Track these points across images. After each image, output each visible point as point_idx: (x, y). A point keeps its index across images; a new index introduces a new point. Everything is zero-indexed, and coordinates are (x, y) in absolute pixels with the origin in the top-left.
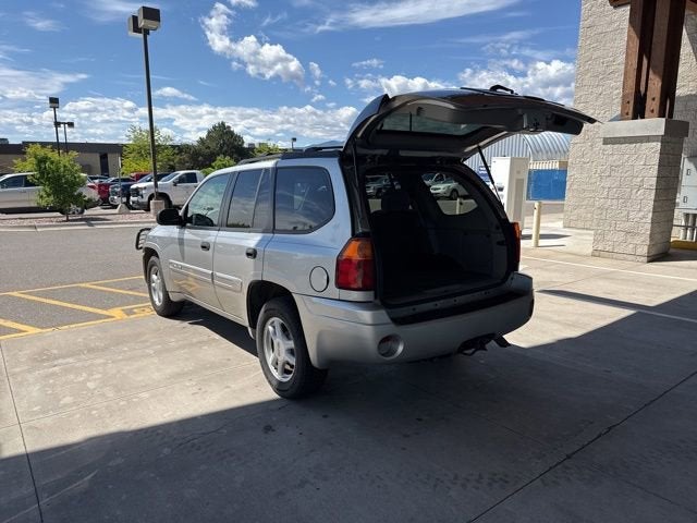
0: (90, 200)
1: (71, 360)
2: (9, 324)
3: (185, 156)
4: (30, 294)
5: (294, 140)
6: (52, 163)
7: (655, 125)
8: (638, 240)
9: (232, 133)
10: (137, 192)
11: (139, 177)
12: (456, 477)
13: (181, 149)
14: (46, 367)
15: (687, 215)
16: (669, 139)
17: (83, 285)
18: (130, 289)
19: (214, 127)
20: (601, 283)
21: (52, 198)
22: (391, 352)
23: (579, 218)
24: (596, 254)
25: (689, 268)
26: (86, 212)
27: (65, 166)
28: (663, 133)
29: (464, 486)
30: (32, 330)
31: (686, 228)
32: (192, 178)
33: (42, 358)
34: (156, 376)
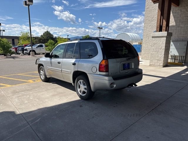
0: (13, 52)
1: (23, 93)
2: (2, 84)
3: (37, 40)
4: (4, 77)
5: (68, 36)
6: (2, 41)
7: (164, 33)
8: (160, 62)
9: (50, 34)
10: (26, 50)
11: (26, 46)
12: (128, 115)
13: (36, 38)
14: (17, 95)
15: (171, 56)
16: (168, 37)
17: (18, 74)
18: (32, 75)
19: (45, 32)
20: (153, 72)
21: (2, 51)
22: (113, 87)
23: (145, 57)
24: (150, 65)
25: (173, 68)
26: (12, 55)
27: (6, 42)
28: (166, 35)
29: (131, 116)
30: (9, 86)
31: (171, 59)
32: (41, 46)
33: (14, 92)
34: (48, 96)
